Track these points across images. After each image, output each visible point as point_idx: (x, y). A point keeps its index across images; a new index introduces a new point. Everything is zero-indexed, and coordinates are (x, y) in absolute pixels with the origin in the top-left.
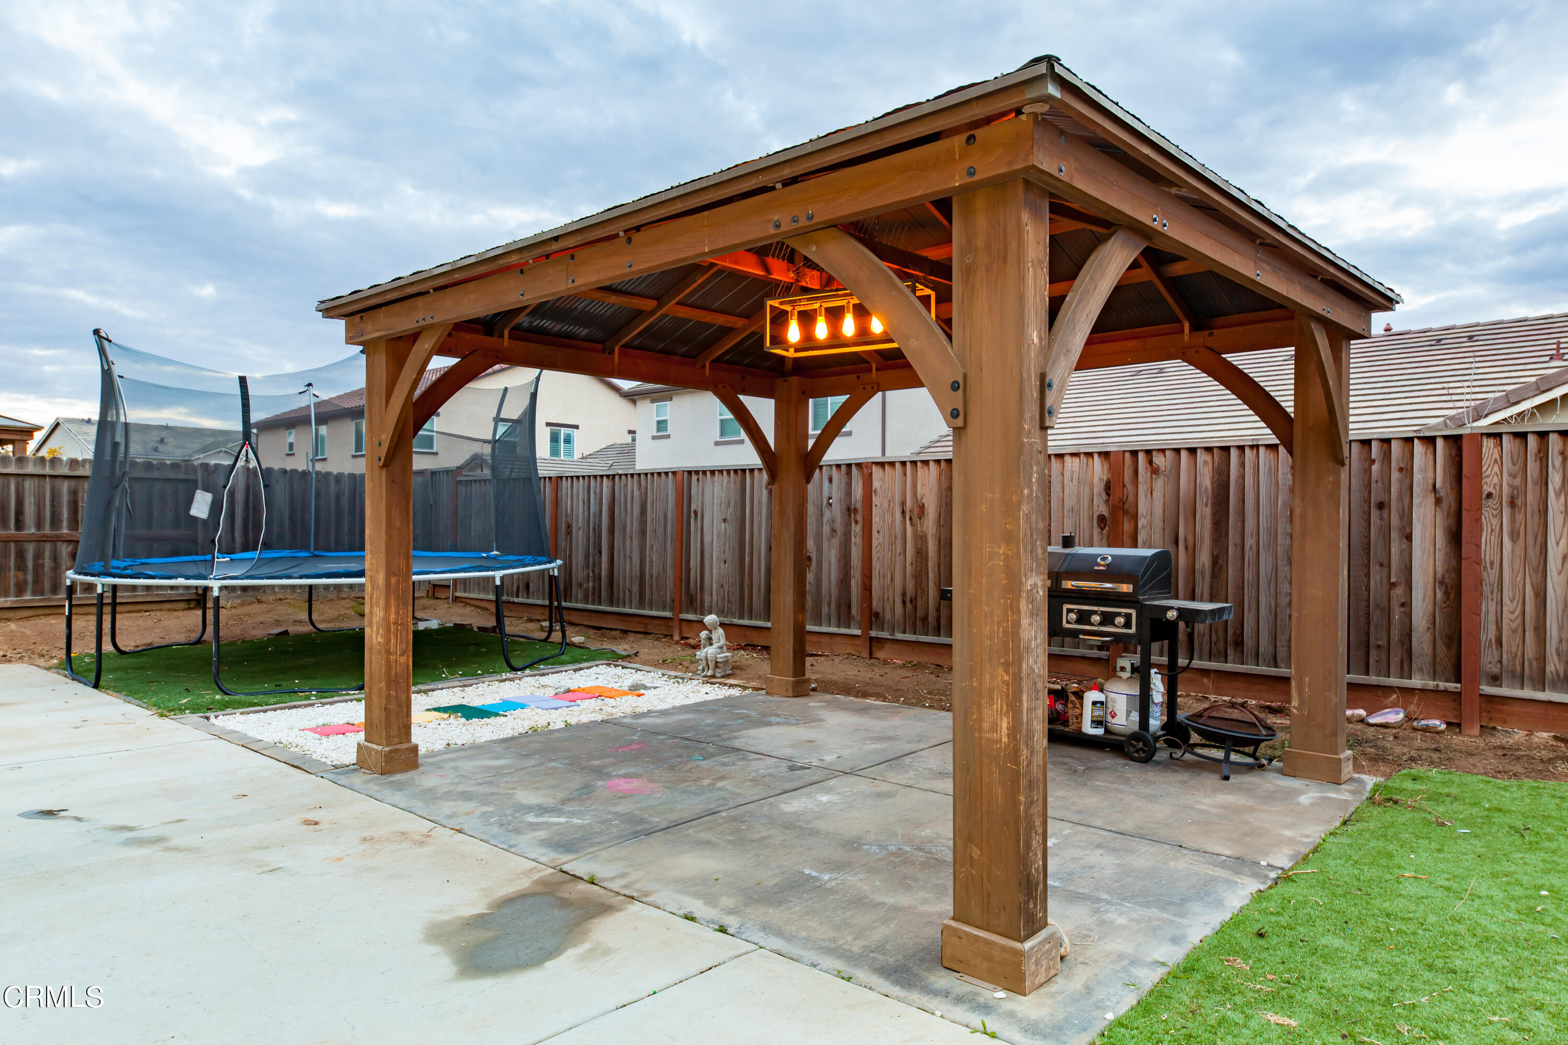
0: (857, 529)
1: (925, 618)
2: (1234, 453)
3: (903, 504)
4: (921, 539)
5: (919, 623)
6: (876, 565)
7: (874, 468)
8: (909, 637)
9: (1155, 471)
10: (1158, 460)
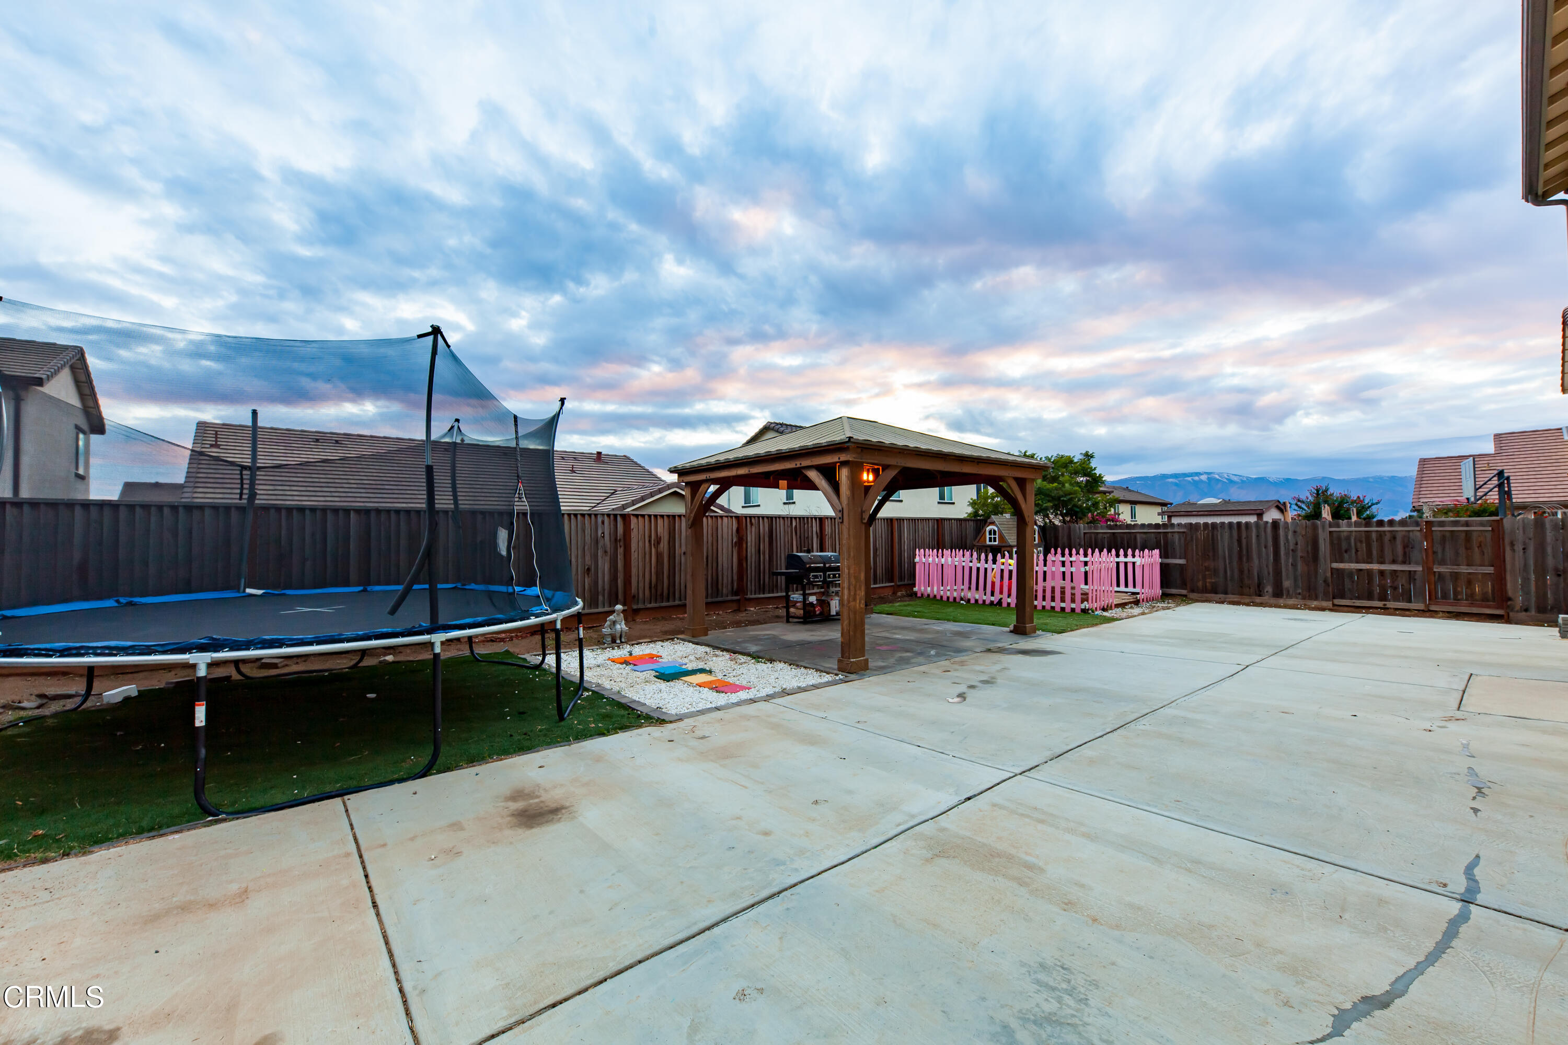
0: (621, 551)
1: (662, 594)
2: (774, 519)
3: (650, 537)
4: (659, 556)
5: (658, 597)
6: (634, 571)
7: (632, 517)
8: (653, 605)
9: (752, 524)
10: (753, 520)
